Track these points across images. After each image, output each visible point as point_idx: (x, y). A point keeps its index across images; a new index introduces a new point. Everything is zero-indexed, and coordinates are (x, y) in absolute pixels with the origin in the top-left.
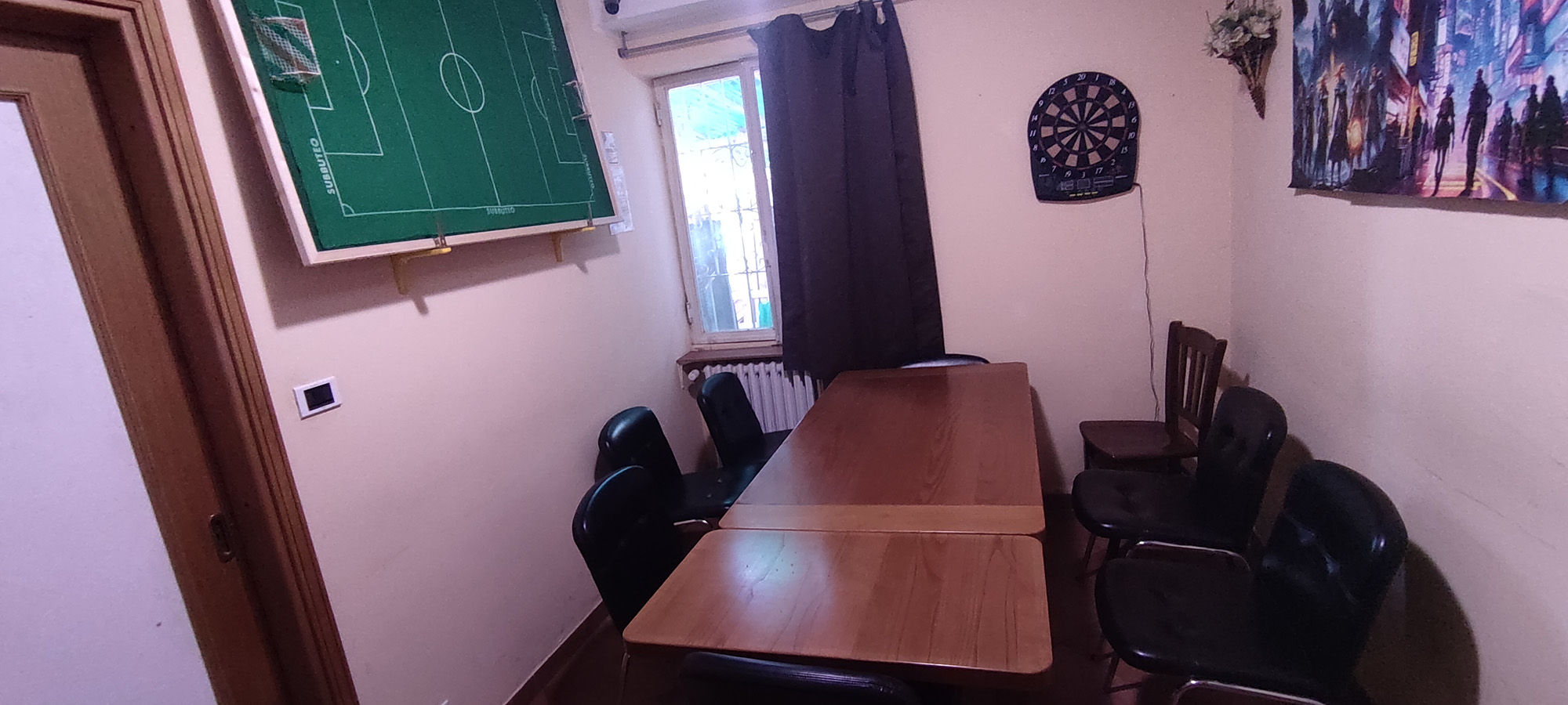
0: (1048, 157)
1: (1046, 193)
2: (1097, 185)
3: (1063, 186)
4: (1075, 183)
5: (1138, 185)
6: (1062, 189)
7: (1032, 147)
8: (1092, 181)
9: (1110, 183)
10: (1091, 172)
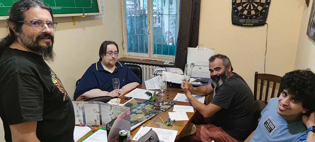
0: (238, 10)
1: (235, 22)
2: (252, 22)
3: (241, 21)
4: (245, 20)
5: (267, 24)
6: (241, 22)
7: (233, 6)
8: (251, 21)
9: (257, 22)
10: (251, 17)
